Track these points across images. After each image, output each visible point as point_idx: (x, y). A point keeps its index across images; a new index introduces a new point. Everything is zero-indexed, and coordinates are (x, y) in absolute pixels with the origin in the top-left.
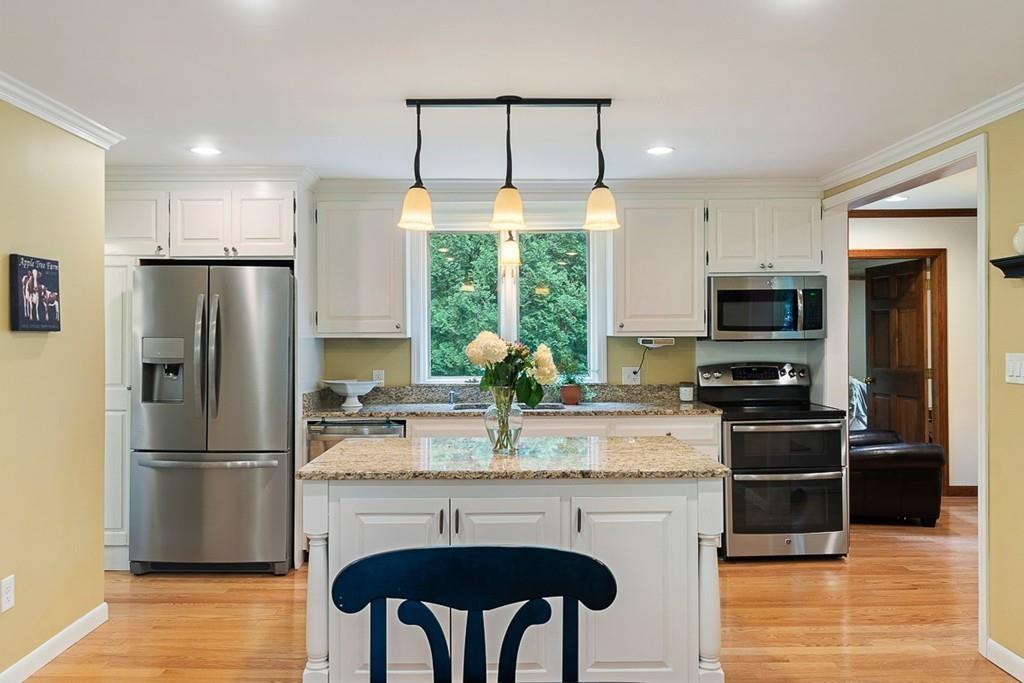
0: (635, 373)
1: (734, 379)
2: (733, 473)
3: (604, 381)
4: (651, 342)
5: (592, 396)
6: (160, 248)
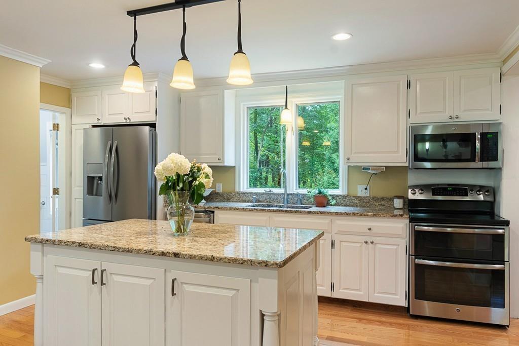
0: (366, 189)
1: (434, 194)
2: (416, 258)
3: (346, 193)
4: (369, 169)
5: (333, 202)
6: (98, 120)
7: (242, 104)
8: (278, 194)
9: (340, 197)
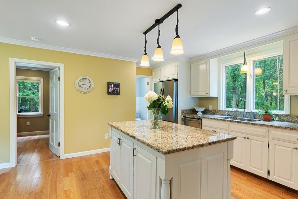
3: (288, 113)
5: (276, 119)
6: (159, 79)
7: (222, 65)
8: (241, 112)
9: (284, 116)
